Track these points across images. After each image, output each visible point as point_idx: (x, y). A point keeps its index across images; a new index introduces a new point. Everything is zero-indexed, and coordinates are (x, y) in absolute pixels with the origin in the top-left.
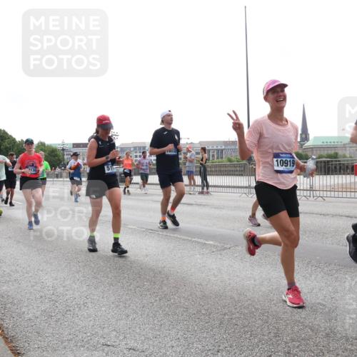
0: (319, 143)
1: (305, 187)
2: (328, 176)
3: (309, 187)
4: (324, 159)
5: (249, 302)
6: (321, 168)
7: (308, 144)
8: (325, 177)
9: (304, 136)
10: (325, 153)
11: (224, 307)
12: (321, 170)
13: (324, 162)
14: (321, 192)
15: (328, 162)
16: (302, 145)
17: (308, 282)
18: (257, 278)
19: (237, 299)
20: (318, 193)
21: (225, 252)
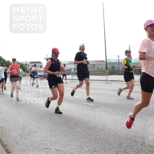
8: (139, 76)
10: (139, 66)
13: (139, 69)
14: (138, 83)
20: (136, 83)
21: (97, 108)
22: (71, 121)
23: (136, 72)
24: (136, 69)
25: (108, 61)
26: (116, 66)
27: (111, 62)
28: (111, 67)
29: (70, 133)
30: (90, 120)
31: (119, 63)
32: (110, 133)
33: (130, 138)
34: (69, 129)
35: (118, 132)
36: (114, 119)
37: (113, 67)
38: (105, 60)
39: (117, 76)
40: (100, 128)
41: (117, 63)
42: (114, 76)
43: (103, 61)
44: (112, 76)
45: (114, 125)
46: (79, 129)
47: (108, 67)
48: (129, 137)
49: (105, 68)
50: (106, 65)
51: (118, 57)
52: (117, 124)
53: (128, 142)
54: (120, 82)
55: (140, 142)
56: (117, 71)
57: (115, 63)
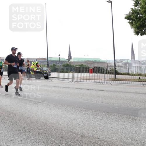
0: (76, 60)
1: (70, 77)
2: (79, 73)
3: (72, 77)
4: (78, 67)
5: (50, 124)
6: (77, 70)
7: (71, 60)
8: (78, 73)
9: (69, 57)
10: (78, 64)
11: (40, 126)
12: (77, 71)
13: (78, 68)
14: (77, 80)
15: (79, 68)
16: (69, 61)
17: (73, 115)
18: (53, 114)
19: (45, 123)
20: (75, 80)
21: (39, 104)
22: (15, 117)
23: (75, 70)
24: (75, 68)
25: (49, 59)
26: (57, 64)
27: (52, 60)
28: (52, 64)
29: (13, 128)
30: (33, 115)
31: (60, 61)
32: (52, 127)
33: (70, 131)
34: (13, 124)
35: (60, 125)
36: (56, 113)
37: (54, 65)
38: (46, 58)
39: (58, 73)
40: (43, 122)
41: (58, 61)
42: (55, 73)
43: (44, 59)
44: (53, 73)
45: (55, 119)
46: (22, 124)
47: (50, 64)
48: (69, 129)
49: (46, 65)
50: (48, 62)
51: (59, 55)
52: (58, 118)
53: (69, 134)
54: (60, 79)
55: (80, 134)
56: (58, 68)
57: (56, 61)
